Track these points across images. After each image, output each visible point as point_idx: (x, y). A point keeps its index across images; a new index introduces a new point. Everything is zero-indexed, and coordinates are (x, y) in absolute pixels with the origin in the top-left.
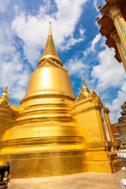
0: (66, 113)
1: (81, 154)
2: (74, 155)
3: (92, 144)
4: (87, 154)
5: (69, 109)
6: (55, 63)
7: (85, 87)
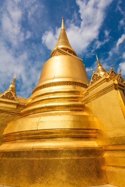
0: (77, 101)
1: (96, 154)
2: (85, 155)
3: (113, 139)
4: (106, 155)
5: (81, 96)
6: (67, 52)
7: (100, 67)
